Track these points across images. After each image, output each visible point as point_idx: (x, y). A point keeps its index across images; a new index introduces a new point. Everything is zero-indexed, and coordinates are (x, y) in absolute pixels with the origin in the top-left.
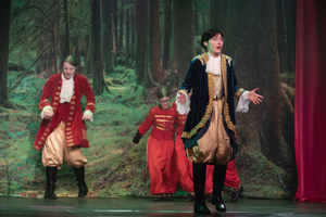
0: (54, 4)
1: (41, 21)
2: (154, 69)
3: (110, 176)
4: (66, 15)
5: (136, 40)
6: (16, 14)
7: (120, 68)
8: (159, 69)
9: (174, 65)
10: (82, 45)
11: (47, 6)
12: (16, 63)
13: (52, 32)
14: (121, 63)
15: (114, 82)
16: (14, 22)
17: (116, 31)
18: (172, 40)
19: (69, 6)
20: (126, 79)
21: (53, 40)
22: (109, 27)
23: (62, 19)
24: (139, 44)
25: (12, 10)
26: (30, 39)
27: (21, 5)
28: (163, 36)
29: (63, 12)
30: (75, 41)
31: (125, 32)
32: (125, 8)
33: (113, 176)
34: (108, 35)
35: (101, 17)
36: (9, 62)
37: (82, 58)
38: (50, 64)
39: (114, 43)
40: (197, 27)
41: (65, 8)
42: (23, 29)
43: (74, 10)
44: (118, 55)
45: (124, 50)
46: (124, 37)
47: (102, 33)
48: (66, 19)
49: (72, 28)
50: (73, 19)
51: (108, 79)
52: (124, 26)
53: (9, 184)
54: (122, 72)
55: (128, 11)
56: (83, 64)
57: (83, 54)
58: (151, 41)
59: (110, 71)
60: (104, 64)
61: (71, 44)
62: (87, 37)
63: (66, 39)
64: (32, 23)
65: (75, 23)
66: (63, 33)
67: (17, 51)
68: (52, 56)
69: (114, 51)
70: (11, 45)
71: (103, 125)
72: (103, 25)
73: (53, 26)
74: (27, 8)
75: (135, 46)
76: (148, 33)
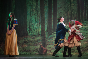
0: (68, 6)
3: (84, 49)
4: (71, 8)
6: (59, 9)
7: (85, 21)
10: (75, 16)
11: (66, 7)
13: (68, 13)
14: (86, 20)
15: (84, 25)
16: (58, 11)
17: (84, 12)
19: (72, 6)
20: (87, 24)
21: (68, 15)
23: (70, 10)
25: (58, 8)
26: (62, 15)
27: (60, 7)
30: (74, 15)
31: (86, 12)
32: (86, 6)
33: (85, 49)
34: (82, 13)
35: (80, 8)
36: (57, 21)
38: (67, 21)
39: (84, 15)
41: (71, 7)
42: (60, 13)
44: (85, 18)
47: (80, 13)
49: (73, 12)
50: (73, 9)
52: (86, 11)
54: (86, 22)
55: (87, 6)
57: (76, 18)
59: (83, 22)
61: (72, 16)
62: (77, 14)
63: (71, 15)
64: (62, 11)
65: (73, 11)
66: (70, 13)
68: (68, 19)
69: (84, 17)
72: (81, 11)
73: (68, 12)
74: (61, 7)
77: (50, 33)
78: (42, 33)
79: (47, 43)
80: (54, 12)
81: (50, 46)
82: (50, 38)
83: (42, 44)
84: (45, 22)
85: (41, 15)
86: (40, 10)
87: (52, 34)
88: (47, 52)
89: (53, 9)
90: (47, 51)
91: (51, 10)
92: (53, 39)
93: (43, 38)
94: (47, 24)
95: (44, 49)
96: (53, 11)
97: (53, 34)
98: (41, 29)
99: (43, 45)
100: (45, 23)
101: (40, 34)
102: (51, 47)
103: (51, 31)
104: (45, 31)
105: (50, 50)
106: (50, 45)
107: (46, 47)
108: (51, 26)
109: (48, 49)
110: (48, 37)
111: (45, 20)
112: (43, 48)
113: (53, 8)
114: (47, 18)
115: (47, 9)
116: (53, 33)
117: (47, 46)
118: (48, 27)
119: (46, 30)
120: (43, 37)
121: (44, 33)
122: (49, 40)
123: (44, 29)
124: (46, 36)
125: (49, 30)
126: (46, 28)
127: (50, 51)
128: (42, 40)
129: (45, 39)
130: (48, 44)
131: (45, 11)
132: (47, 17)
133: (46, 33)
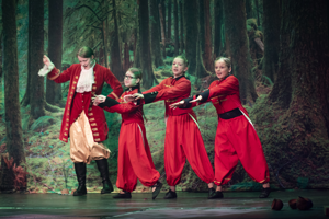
0: (103, 2)
1: (91, 19)
2: (206, 57)
4: (114, 11)
5: (185, 28)
6: (69, 15)
7: (169, 59)
8: (211, 57)
10: (130, 39)
11: (96, 4)
12: (69, 63)
13: (102, 29)
14: (171, 54)
15: (164, 74)
16: (66, 22)
17: (164, 22)
18: (223, 26)
19: (117, 2)
21: (102, 37)
22: (157, 18)
23: (110, 15)
24: (189, 32)
25: (64, 10)
26: (82, 38)
27: (73, 5)
28: (213, 22)
29: (111, 8)
30: (124, 36)
31: (173, 21)
34: (156, 26)
35: (149, 8)
36: (63, 62)
37: (131, 53)
38: (101, 61)
39: (162, 34)
40: (249, 9)
41: (114, 4)
42: (75, 29)
43: (122, 5)
44: (167, 46)
45: (173, 41)
46: (172, 27)
47: (150, 26)
48: (114, 15)
49: (120, 23)
50: (121, 14)
51: (157, 72)
52: (172, 16)
53: (66, 181)
54: (170, 63)
56: (132, 58)
57: (132, 49)
58: (202, 28)
59: (159, 64)
60: (153, 57)
61: (120, 40)
62: (135, 30)
63: (115, 35)
64: (83, 22)
65: (123, 18)
66: (111, 29)
67: (70, 51)
68: (102, 53)
69: (162, 43)
70: (63, 45)
71: (153, 119)
72: (151, 17)
73: (102, 24)
74: (78, 8)
75: (184, 35)
76: (198, 20)
77: (37, 109)
78: (7, 110)
79: (25, 150)
80: (51, 26)
81: (38, 160)
82: (38, 130)
83: (7, 154)
84: (19, 66)
85: (5, 40)
86: (3, 20)
87: (44, 115)
88: (28, 184)
89: (46, 15)
90: (26, 181)
91: (42, 19)
92: (47, 132)
93: (10, 131)
94: (26, 75)
95: (18, 173)
96: (46, 22)
97: (47, 112)
98: (3, 96)
99: (11, 155)
100: (20, 72)
102: (40, 165)
103: (40, 103)
104: (17, 100)
105: (38, 175)
106: (36, 154)
107: (23, 164)
108: (42, 83)
109: (30, 171)
110: (30, 126)
111: (19, 60)
112: (11, 168)
113: (47, 13)
114: (27, 52)
115: (27, 15)
116: (48, 108)
117: (27, 159)
118: (28, 85)
119: (21, 99)
120: (11, 125)
121: (16, 108)
122: (34, 137)
123: (16, 95)
124: (23, 123)
125: (31, 96)
126: (22, 92)
127: (39, 180)
128: (8, 135)
129: (20, 132)
130: (28, 154)
131: (20, 24)
132: (26, 46)
133: (21, 110)
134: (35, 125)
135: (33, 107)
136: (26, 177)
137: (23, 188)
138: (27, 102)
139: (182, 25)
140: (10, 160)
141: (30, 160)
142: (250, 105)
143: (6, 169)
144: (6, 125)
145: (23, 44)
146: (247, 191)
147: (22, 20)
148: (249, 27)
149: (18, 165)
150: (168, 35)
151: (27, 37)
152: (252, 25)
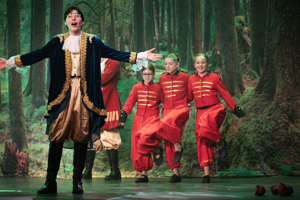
1: (89, 15)
2: (196, 52)
4: (111, 7)
5: (177, 24)
7: (162, 53)
9: (217, 46)
10: (126, 34)
11: (94, 1)
13: (99, 24)
14: (164, 49)
15: (158, 67)
17: (158, 18)
18: (212, 22)
21: (100, 32)
22: (151, 14)
23: (107, 12)
24: (180, 28)
25: (64, 7)
27: (73, 1)
28: (203, 19)
29: (108, 5)
30: (120, 31)
31: (166, 18)
34: (150, 22)
35: (144, 6)
37: (126, 47)
39: (156, 30)
40: (237, 7)
41: (111, 1)
43: (118, 2)
44: (160, 41)
45: (166, 36)
46: (166, 23)
47: (145, 21)
48: (111, 11)
49: (117, 19)
50: (117, 10)
52: (166, 13)
57: (127, 43)
58: (193, 24)
61: (116, 35)
62: (131, 26)
63: (111, 30)
65: (120, 14)
66: (108, 24)
69: (156, 38)
72: (145, 14)
73: (99, 19)
74: (77, 4)
75: (176, 31)
76: (189, 17)
77: (38, 98)
78: (10, 99)
79: (28, 137)
80: (52, 21)
81: (39, 146)
82: (39, 118)
83: (11, 140)
85: (9, 33)
86: (7, 15)
87: (45, 104)
88: (30, 169)
89: (48, 10)
90: (28, 165)
91: (44, 14)
93: (13, 119)
95: (20, 158)
96: (48, 18)
98: (7, 86)
99: (14, 141)
101: (5, 105)
102: (41, 151)
103: (41, 93)
104: (20, 90)
105: (39, 160)
106: (37, 141)
107: (25, 150)
108: (44, 75)
109: (31, 157)
110: (32, 114)
112: (14, 153)
113: (49, 9)
114: (29, 45)
115: (30, 10)
117: (29, 145)
118: (31, 76)
119: (23, 89)
120: (14, 114)
121: (19, 98)
122: (35, 125)
123: (19, 85)
124: (25, 111)
125: (33, 87)
126: (25, 82)
127: (39, 165)
128: (12, 123)
129: (23, 120)
130: (30, 141)
131: (23, 19)
132: (29, 39)
133: (24, 99)
134: (36, 114)
135: (34, 97)
136: (28, 162)
137: (25, 172)
138: (29, 92)
139: (174, 21)
140: (13, 146)
141: (31, 146)
142: (238, 97)
143: (10, 155)
144: (10, 114)
145: (26, 38)
146: (233, 177)
147: (26, 15)
148: (237, 24)
149: (20, 150)
150: (161, 30)
151: (29, 31)
152: (240, 22)
